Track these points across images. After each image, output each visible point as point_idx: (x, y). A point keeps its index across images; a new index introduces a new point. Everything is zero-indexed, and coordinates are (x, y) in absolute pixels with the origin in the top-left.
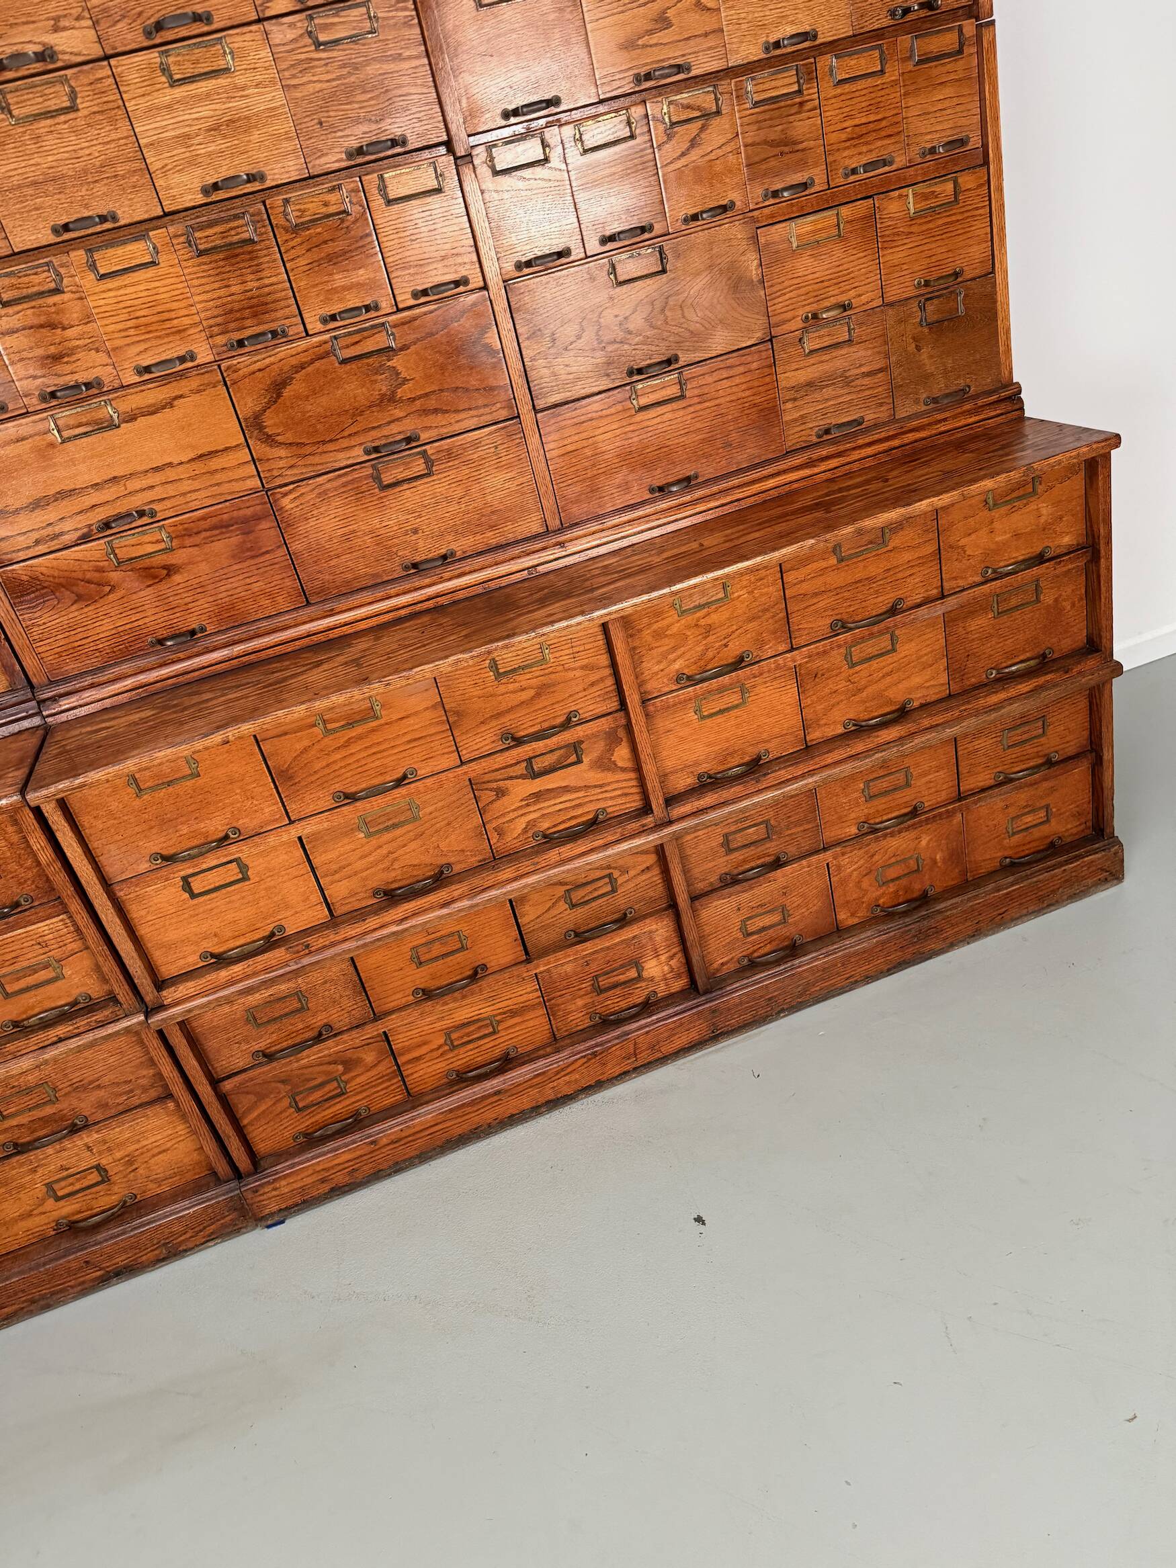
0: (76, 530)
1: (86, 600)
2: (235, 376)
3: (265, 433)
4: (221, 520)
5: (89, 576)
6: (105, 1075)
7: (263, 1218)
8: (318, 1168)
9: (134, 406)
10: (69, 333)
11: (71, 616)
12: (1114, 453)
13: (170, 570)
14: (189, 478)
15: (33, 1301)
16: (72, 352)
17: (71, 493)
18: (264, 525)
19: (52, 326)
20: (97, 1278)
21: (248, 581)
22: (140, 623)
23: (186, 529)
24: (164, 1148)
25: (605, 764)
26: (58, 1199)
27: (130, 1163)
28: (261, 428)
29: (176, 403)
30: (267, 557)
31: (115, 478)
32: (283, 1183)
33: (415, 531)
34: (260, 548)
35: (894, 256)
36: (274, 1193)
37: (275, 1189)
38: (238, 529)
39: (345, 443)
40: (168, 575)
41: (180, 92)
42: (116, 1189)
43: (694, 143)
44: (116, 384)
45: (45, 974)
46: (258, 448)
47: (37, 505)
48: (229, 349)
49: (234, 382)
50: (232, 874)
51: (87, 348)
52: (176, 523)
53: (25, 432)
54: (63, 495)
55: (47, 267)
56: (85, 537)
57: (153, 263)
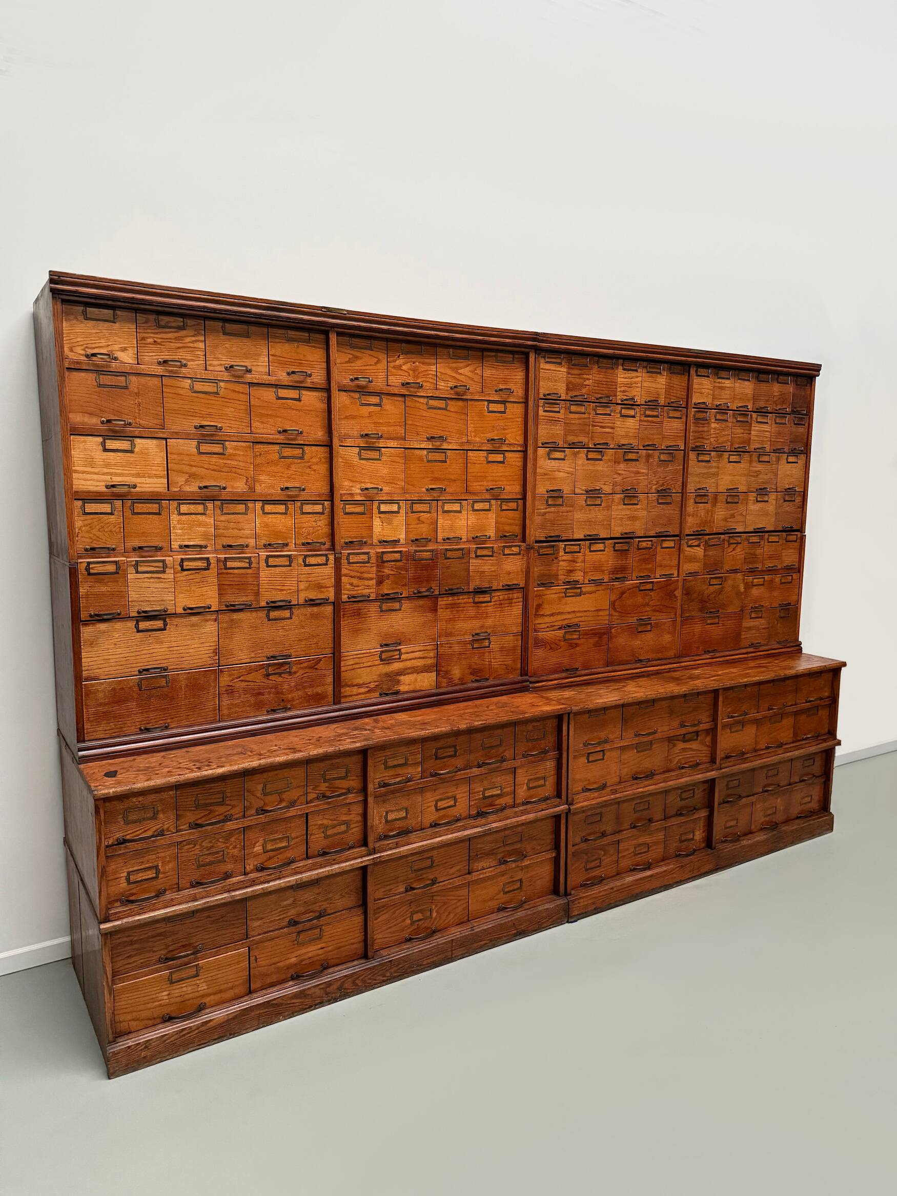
0: (559, 625)
1: (552, 650)
3: (615, 607)
4: (595, 632)
5: (557, 641)
6: (539, 834)
9: (586, 590)
10: (578, 564)
11: (546, 654)
12: (843, 669)
13: (577, 645)
14: (592, 616)
16: (576, 570)
17: (562, 613)
18: (605, 636)
19: (574, 561)
20: (515, 934)
21: (595, 654)
22: (563, 662)
25: (703, 743)
26: (505, 893)
27: (530, 881)
28: (614, 605)
29: (596, 592)
30: (603, 647)
31: (574, 611)
33: (642, 648)
34: (602, 643)
35: (776, 594)
36: (578, 905)
37: (579, 903)
38: (598, 636)
39: (632, 615)
40: (575, 647)
41: (624, 507)
42: (522, 893)
43: (734, 550)
44: (583, 582)
45: (542, 782)
46: (612, 612)
47: (552, 615)
48: (613, 579)
49: (613, 589)
50: (600, 756)
51: (580, 570)
52: (583, 630)
53: (558, 592)
54: (560, 613)
55: (579, 545)
56: (560, 629)
57: (604, 551)
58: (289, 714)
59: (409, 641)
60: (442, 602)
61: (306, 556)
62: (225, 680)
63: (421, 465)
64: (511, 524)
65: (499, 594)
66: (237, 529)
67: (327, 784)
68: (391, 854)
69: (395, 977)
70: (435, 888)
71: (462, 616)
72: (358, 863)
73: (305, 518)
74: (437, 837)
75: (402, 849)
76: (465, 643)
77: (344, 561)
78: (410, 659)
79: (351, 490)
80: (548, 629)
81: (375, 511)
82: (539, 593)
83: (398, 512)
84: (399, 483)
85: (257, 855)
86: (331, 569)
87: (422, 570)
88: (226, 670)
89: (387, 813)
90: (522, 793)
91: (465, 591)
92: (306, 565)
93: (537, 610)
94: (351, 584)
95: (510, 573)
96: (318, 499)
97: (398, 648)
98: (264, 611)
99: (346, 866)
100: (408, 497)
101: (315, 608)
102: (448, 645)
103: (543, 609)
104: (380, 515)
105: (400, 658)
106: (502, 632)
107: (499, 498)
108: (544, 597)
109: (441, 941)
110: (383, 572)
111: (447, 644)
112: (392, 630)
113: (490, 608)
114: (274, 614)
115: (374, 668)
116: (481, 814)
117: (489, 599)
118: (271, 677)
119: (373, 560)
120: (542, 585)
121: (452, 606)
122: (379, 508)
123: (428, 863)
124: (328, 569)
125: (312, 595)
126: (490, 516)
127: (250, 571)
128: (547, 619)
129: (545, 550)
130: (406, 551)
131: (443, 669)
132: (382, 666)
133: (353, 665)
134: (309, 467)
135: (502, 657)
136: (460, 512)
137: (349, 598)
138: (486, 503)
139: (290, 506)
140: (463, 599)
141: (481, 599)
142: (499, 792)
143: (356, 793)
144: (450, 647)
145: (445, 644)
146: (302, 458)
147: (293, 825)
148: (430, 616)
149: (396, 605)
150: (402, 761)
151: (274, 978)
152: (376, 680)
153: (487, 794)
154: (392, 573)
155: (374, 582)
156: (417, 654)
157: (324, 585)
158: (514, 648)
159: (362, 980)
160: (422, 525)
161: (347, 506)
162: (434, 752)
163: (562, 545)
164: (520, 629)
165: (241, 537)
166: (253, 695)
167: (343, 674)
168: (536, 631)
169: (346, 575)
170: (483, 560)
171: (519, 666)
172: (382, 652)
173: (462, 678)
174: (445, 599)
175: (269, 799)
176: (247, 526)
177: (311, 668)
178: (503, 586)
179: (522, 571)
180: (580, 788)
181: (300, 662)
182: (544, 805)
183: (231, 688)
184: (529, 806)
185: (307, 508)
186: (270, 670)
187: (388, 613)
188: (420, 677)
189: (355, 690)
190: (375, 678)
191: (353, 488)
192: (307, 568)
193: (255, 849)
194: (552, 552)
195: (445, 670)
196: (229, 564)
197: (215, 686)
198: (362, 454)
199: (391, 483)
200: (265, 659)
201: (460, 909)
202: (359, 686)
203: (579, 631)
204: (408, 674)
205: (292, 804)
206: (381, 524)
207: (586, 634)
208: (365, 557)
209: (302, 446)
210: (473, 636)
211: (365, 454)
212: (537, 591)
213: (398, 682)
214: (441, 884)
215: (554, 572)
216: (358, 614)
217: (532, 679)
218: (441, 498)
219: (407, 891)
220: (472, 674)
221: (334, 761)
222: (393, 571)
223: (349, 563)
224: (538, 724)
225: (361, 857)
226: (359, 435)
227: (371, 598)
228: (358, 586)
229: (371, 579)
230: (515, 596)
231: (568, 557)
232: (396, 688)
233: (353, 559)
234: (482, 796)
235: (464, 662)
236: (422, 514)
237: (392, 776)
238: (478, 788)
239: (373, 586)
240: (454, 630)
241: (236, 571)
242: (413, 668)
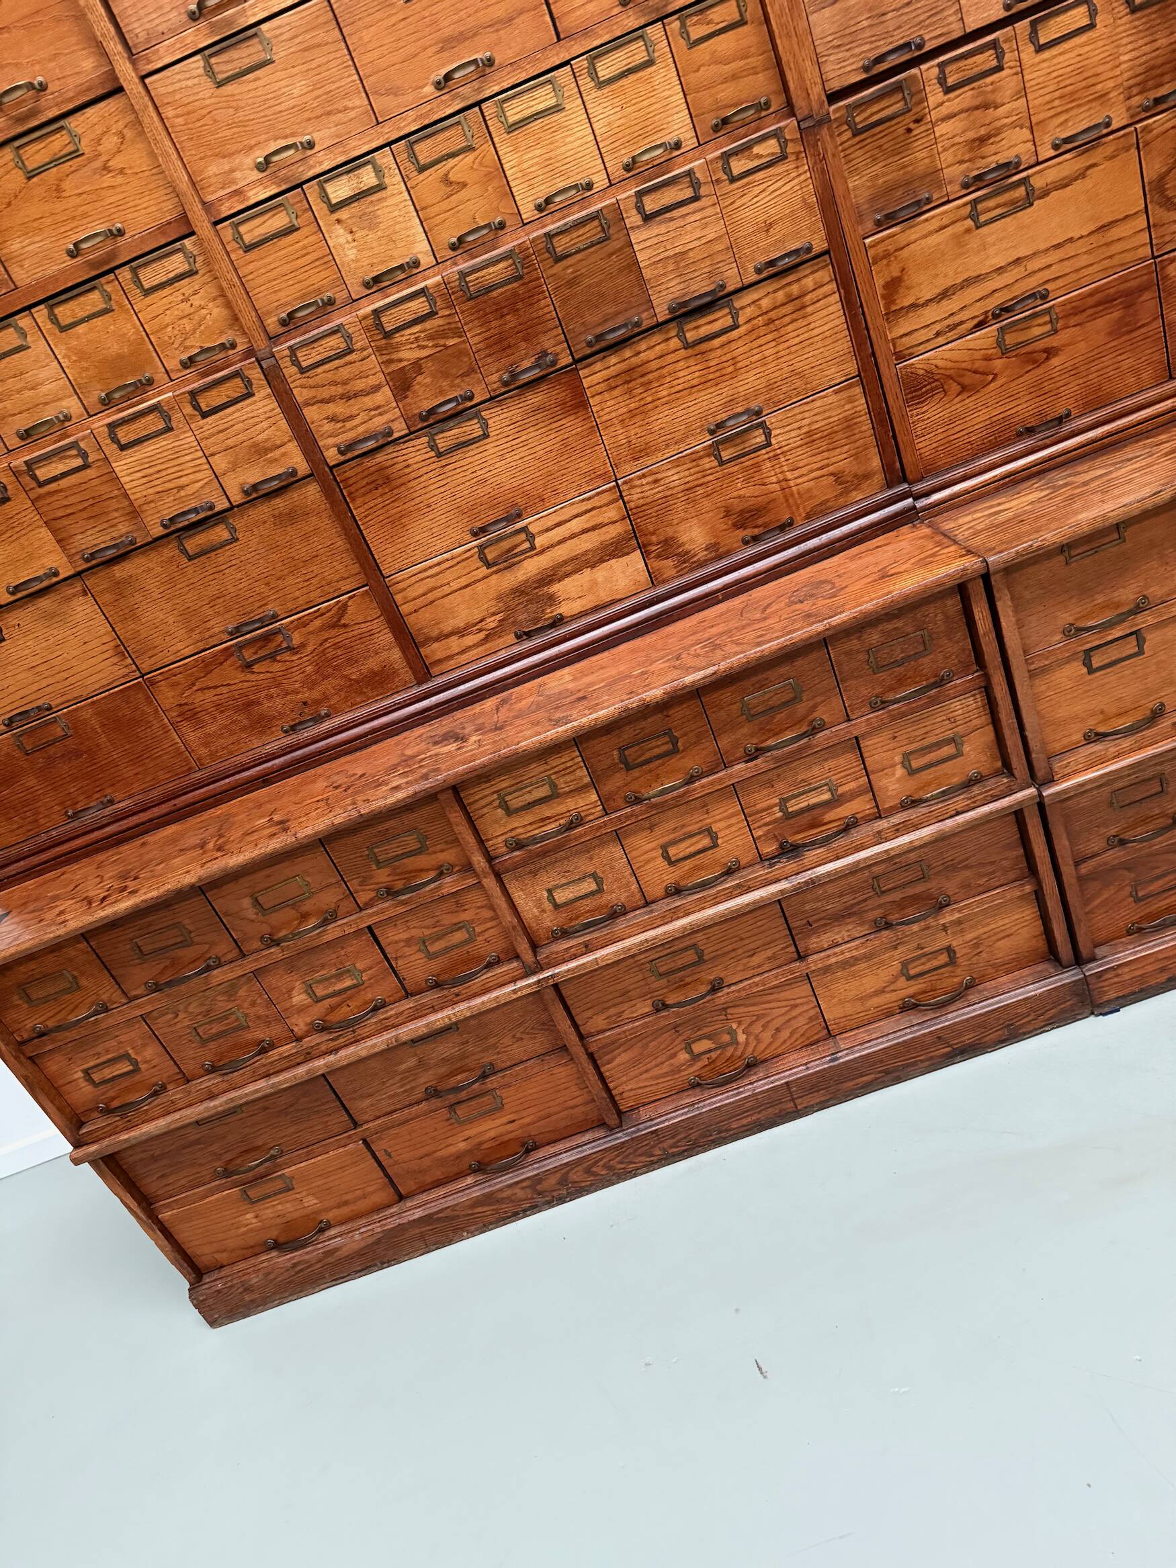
0: (973, 318)
1: (969, 391)
2: (1149, 137)
3: (1166, 196)
4: (1108, 295)
5: (977, 365)
6: (973, 855)
7: (1100, 1006)
8: (1161, 956)
9: (1049, 181)
10: (1001, 111)
11: (954, 408)
13: (1050, 353)
14: (1085, 253)
15: (887, 1072)
16: (998, 132)
17: (978, 279)
18: (1146, 296)
19: (985, 106)
20: (947, 1054)
21: (1119, 358)
22: (1013, 411)
23: (1073, 308)
24: (1008, 932)
26: (909, 978)
27: (976, 946)
28: (1162, 191)
29: (1088, 172)
30: (1143, 330)
31: (1018, 259)
32: (1126, 970)
34: (1138, 321)
36: (1116, 980)
37: (1118, 975)
38: (1121, 303)
40: (1047, 359)
42: (959, 971)
44: (1033, 160)
45: (948, 750)
46: (1157, 213)
47: (945, 295)
48: (1146, 109)
49: (1147, 144)
50: (1131, 647)
51: (1013, 125)
52: (1063, 304)
53: (946, 221)
54: (969, 282)
55: (994, 45)
56: (980, 325)
57: (1091, 26)
58: (326, 726)
59: (539, 502)
60: (593, 377)
61: (193, 394)
62: (168, 697)
63: (394, 19)
64: (734, 77)
65: (755, 296)
66: (26, 388)
67: (387, 871)
68: (577, 967)
69: (674, 1155)
70: (722, 997)
71: (665, 393)
72: (509, 994)
73: (160, 300)
74: (679, 918)
75: (599, 954)
76: (695, 458)
77: (290, 371)
78: (560, 542)
79: (233, 182)
80: (941, 340)
81: (319, 208)
82: (880, 249)
83: (380, 187)
84: (350, 104)
85: (301, 1010)
86: (266, 402)
87: (502, 316)
88: (160, 678)
89: (550, 891)
90: (893, 784)
91: (646, 324)
92: (205, 415)
93: (889, 298)
94: (333, 419)
95: (769, 227)
96: (163, 242)
97: (520, 525)
98: (169, 543)
99: (483, 1003)
100: (390, 132)
101: (278, 500)
102: (650, 479)
103: (908, 288)
104: (336, 216)
105: (533, 548)
106: (797, 395)
107: (670, 9)
108: (905, 253)
109: (763, 1086)
110: (400, 360)
111: (644, 476)
112: (487, 489)
113: (740, 343)
114: (194, 543)
115: (479, 587)
116: (789, 850)
117: (728, 321)
118: (256, 668)
119: (360, 341)
120: (889, 220)
121: (629, 376)
122: (325, 197)
123: (690, 956)
124: (261, 404)
125: (253, 475)
126: (658, 79)
127: (90, 473)
128: (931, 314)
129: (875, 108)
130: (438, 285)
131: (654, 539)
132: (494, 577)
133: (424, 594)
134: (106, 168)
135: (819, 457)
136: (557, 109)
137: (341, 453)
138: (633, 46)
139: (108, 288)
140: (649, 350)
141: (705, 331)
142: (826, 796)
143: (458, 871)
144: (656, 481)
145: (640, 478)
146: (75, 154)
147: (350, 949)
148: (572, 425)
149: (472, 428)
150: (543, 792)
151: (438, 1174)
152: (493, 610)
153: (793, 806)
154: (425, 353)
155: (386, 394)
156: (575, 525)
157: (268, 444)
158: (849, 424)
159: (604, 1166)
160: (464, 194)
161: (242, 229)
162: (616, 757)
163: (929, 70)
164: (852, 367)
165: (46, 404)
166: (237, 710)
167: (410, 620)
168: (900, 357)
169: (308, 404)
170: (672, 219)
171: (876, 463)
172: (482, 548)
173: (716, 544)
174: (598, 366)
175: (276, 918)
176: (44, 374)
177: (334, 626)
178: (758, 271)
179: (809, 207)
180: (1078, 737)
181: (303, 624)
182: (960, 801)
183: (187, 708)
184: (921, 810)
185: (151, 275)
186: (248, 655)
187: (458, 455)
188: (600, 573)
189: (455, 644)
190: (488, 605)
191: (238, 175)
192: (210, 419)
193: (295, 1000)
194: (900, 105)
195: (662, 538)
196: (43, 473)
197: (156, 711)
198: (216, 69)
199: (329, 113)
200: (225, 637)
201: (802, 1021)
202: (460, 632)
203: (1048, 311)
204: (568, 575)
205: (330, 917)
206: (350, 237)
207: (1076, 311)
208: (335, 342)
209: (62, 123)
210: (712, 432)
211: (226, 64)
212: (873, 245)
213: (552, 599)
214: (733, 988)
215: (921, 168)
216: (385, 481)
217: (918, 487)
218: (488, 93)
219: (658, 1011)
220: (737, 526)
221: (381, 827)
222: (424, 347)
223: (303, 371)
224: (898, 624)
225: (514, 981)
226: (184, 18)
227: (396, 435)
228: (351, 417)
229: (376, 388)
230: (809, 282)
231: (965, 97)
232: (550, 613)
233: (306, 359)
234: (780, 814)
235: (706, 504)
236: (451, 162)
237: (531, 824)
238: (765, 800)
239: (388, 403)
240: (649, 438)
241: (64, 483)
242: (576, 558)
